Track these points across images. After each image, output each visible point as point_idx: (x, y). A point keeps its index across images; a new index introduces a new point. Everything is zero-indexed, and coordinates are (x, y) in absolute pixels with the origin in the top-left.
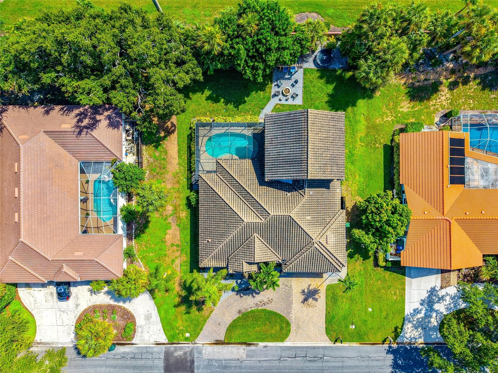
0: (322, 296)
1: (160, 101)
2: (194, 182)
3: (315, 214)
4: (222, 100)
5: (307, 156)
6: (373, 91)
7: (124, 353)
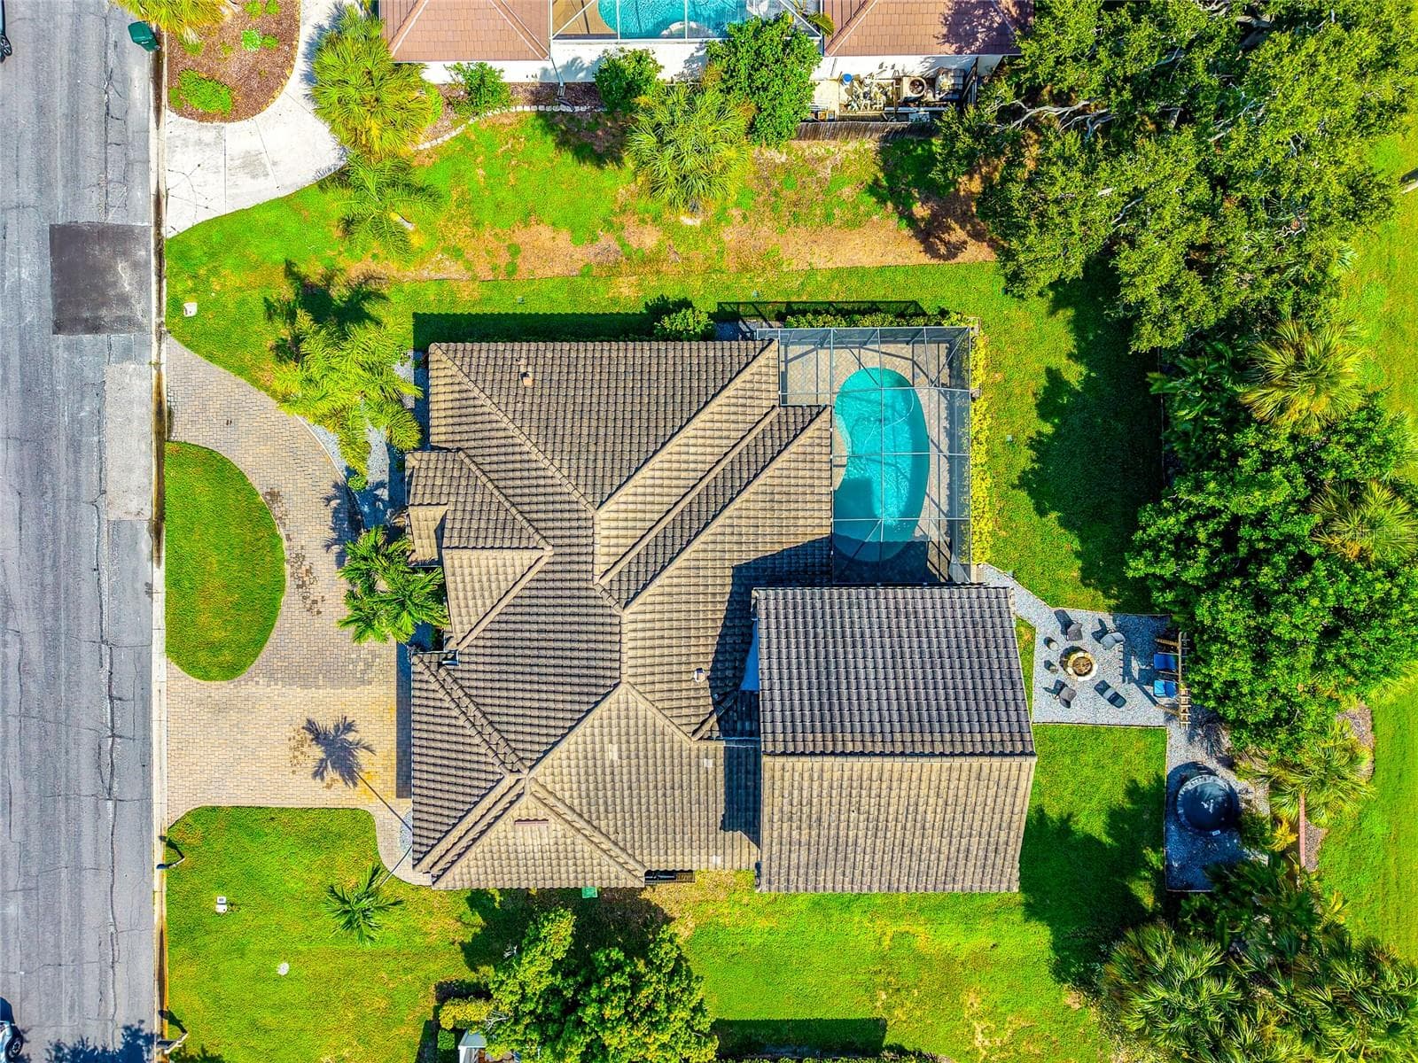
0: (334, 794)
1: (1065, 183)
2: (744, 328)
3: (625, 778)
4: (1048, 429)
5: (852, 754)
6: (1085, 983)
7: (126, 81)
